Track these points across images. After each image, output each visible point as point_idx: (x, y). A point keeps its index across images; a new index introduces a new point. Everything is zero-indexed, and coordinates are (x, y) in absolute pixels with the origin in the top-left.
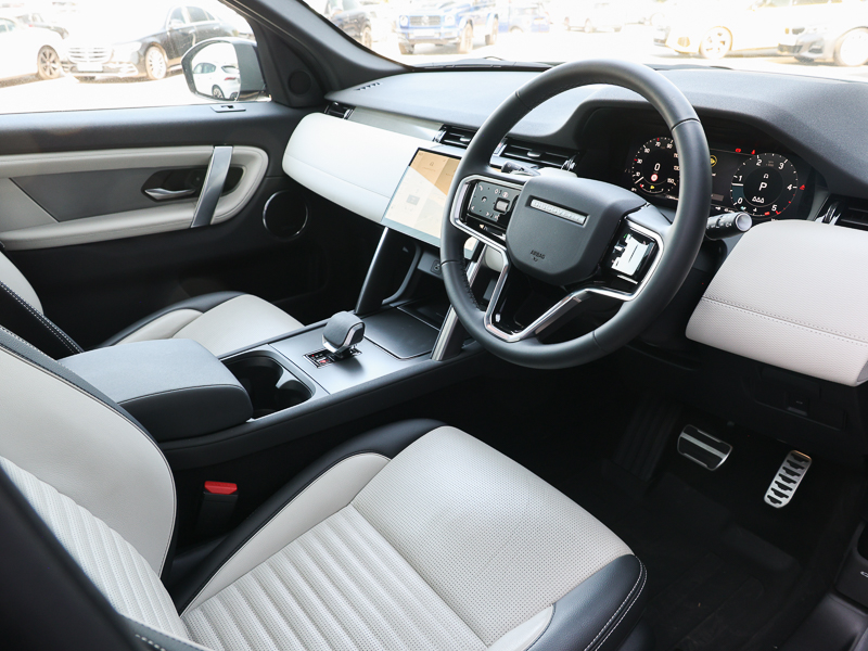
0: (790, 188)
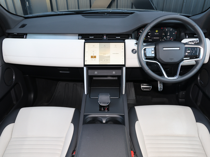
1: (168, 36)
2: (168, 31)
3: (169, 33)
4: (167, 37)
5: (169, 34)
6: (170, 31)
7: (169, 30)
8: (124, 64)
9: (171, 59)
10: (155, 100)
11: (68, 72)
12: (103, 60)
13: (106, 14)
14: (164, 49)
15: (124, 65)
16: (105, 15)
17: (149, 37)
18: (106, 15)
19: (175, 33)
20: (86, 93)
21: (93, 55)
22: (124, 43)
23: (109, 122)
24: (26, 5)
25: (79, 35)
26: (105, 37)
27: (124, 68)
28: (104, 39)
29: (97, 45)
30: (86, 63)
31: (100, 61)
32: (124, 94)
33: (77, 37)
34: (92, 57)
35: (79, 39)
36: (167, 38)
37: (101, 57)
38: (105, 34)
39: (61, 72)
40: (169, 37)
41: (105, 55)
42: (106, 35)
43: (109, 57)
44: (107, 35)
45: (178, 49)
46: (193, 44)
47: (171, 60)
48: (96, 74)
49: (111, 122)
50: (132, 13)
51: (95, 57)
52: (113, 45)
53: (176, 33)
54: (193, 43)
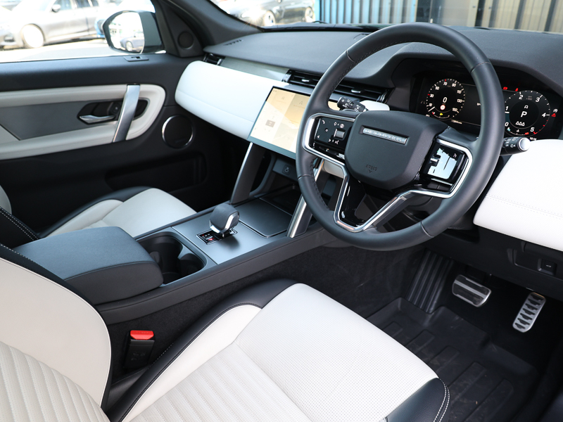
1: (522, 120)
2: (524, 102)
3: (525, 110)
4: (517, 123)
5: (524, 114)
6: (532, 104)
7: (530, 99)
9: (371, 167)
14: (365, 131)
17: (455, 110)
19: (552, 113)
25: (289, 72)
31: (276, 136)
36: (514, 128)
40: (523, 124)
41: (290, 125)
45: (404, 140)
53: (554, 115)
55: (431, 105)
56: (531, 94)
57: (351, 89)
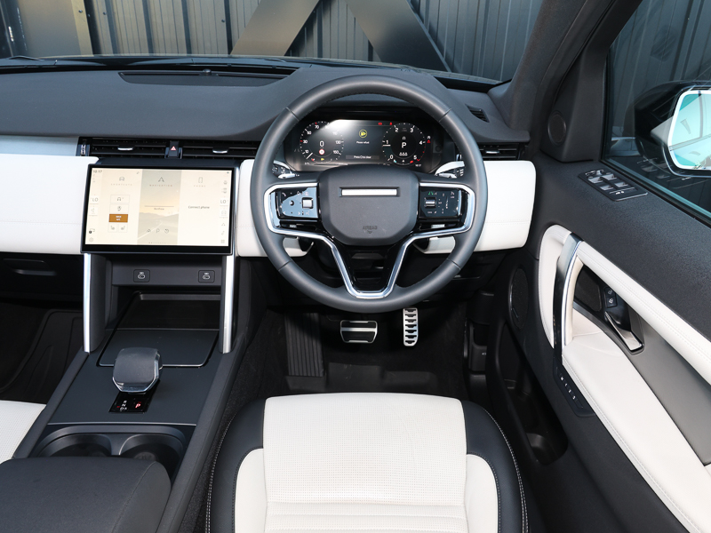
0: (421, 143)
1: (403, 150)
2: (401, 134)
3: (404, 141)
4: (401, 154)
5: (404, 144)
6: (408, 134)
7: (404, 130)
8: (227, 245)
9: (370, 228)
10: (394, 376)
11: (50, 274)
12: (153, 230)
13: (208, 71)
14: (345, 192)
15: (226, 250)
16: (205, 74)
17: (336, 152)
18: (210, 74)
19: (427, 140)
20: (87, 349)
21: (115, 212)
22: (230, 172)
23: (141, 455)
24: (5, 38)
25: (82, 140)
26: (174, 149)
27: (230, 261)
28: (170, 155)
29: (135, 175)
30: (91, 239)
31: (140, 232)
32: (226, 354)
33: (74, 147)
34: (113, 218)
35: (78, 154)
36: (399, 160)
37: (145, 220)
38: (174, 140)
39: (21, 272)
40: (406, 154)
41: (159, 213)
42: (177, 143)
43: (175, 218)
44: (182, 142)
45: (394, 192)
46: (454, 179)
47: (370, 233)
48: (141, 281)
49: (146, 454)
50: (288, 71)
51: (124, 218)
52: (190, 179)
53: (429, 142)
54: (454, 176)
55: (307, 151)
56: (404, 126)
57: (212, 150)
